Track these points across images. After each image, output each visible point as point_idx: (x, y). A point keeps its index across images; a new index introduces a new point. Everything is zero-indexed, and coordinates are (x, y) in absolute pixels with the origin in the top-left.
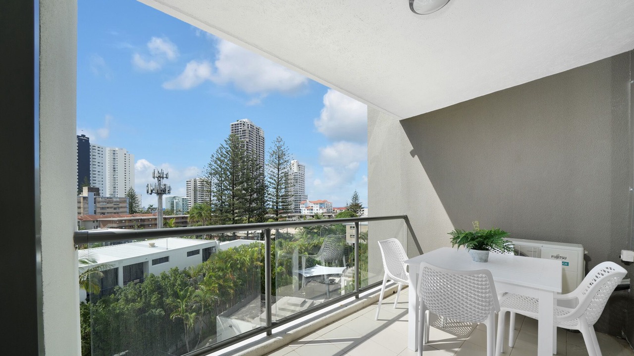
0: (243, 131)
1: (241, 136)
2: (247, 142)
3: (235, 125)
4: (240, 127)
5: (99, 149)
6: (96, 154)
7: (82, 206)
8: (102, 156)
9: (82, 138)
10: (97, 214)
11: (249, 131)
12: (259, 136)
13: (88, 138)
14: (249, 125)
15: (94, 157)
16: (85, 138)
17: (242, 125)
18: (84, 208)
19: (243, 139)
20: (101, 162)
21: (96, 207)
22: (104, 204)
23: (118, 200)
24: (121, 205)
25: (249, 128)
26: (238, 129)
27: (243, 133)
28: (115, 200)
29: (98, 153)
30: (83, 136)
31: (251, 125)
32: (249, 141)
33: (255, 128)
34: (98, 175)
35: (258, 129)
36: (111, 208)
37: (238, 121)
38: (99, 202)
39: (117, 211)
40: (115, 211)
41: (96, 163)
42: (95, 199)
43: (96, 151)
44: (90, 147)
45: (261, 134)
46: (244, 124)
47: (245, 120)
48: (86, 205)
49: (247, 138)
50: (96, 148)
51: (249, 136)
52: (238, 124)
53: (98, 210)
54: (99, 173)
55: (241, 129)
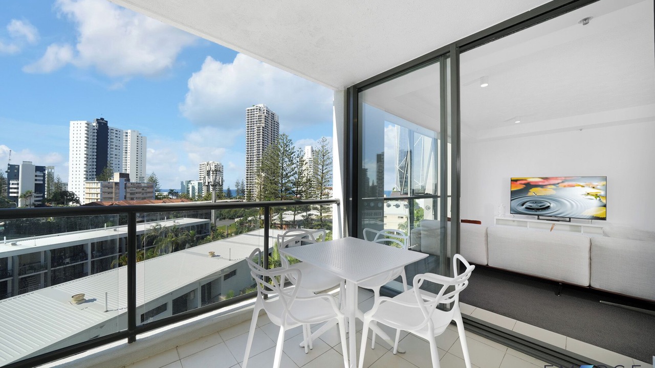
0: (259, 116)
1: (256, 121)
2: (263, 127)
3: (251, 110)
4: (255, 113)
5: (117, 132)
6: (114, 137)
7: (114, 191)
8: (119, 139)
9: (101, 121)
10: (127, 199)
11: (265, 116)
12: (274, 121)
13: (107, 122)
14: (265, 111)
15: (112, 140)
16: (103, 122)
17: (258, 110)
18: (116, 193)
19: (258, 124)
20: (118, 145)
21: (126, 192)
22: (134, 189)
23: (146, 185)
24: (149, 190)
25: (265, 113)
26: (254, 114)
27: (259, 119)
28: (143, 185)
29: (116, 137)
30: (102, 119)
31: (267, 111)
32: (265, 126)
33: (270, 113)
34: (116, 158)
35: (273, 115)
36: (140, 193)
37: (254, 106)
38: (129, 187)
39: (145, 195)
40: (143, 196)
41: (114, 147)
42: (126, 184)
43: (114, 134)
44: (109, 131)
45: (276, 119)
46: (260, 110)
47: (261, 105)
48: (117, 191)
49: (263, 123)
50: (114, 131)
51: (265, 121)
52: (254, 109)
53: (128, 195)
54: (116, 156)
55: (256, 114)
